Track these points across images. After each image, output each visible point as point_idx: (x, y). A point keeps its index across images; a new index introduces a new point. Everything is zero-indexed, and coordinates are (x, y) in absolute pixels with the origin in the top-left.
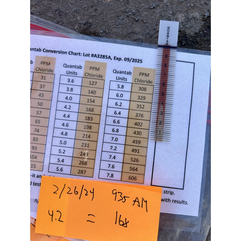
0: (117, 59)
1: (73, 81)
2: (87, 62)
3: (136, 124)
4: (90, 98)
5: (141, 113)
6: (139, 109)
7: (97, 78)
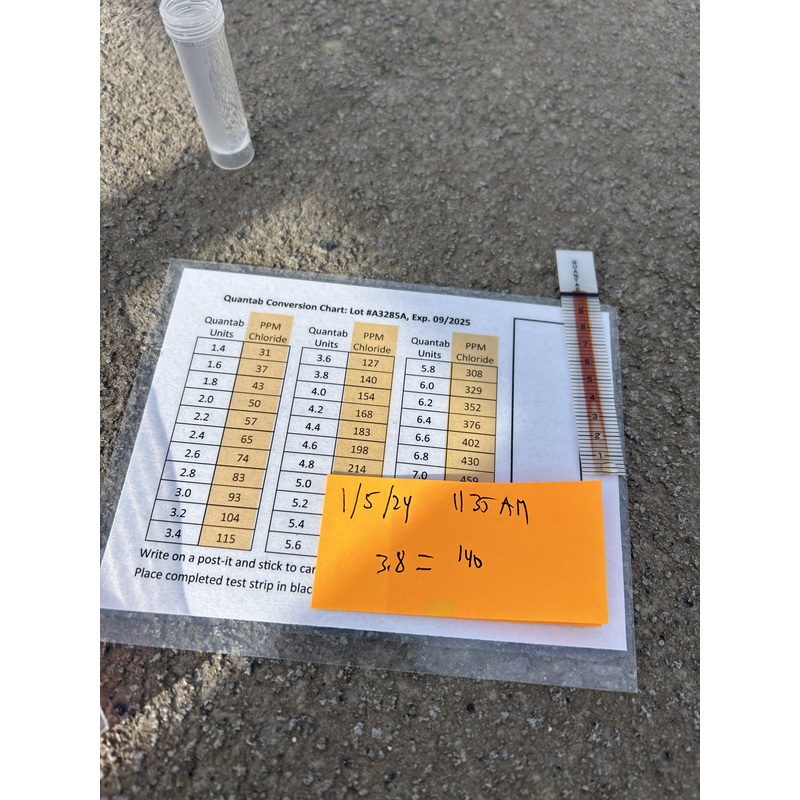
0: (419, 318)
1: (328, 359)
2: (357, 324)
3: (465, 442)
4: (364, 391)
5: (476, 420)
6: (469, 412)
7: (380, 353)
